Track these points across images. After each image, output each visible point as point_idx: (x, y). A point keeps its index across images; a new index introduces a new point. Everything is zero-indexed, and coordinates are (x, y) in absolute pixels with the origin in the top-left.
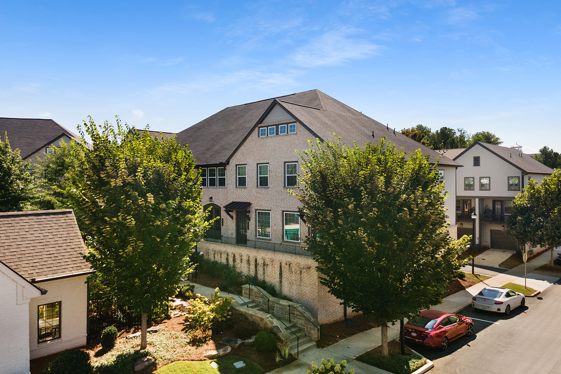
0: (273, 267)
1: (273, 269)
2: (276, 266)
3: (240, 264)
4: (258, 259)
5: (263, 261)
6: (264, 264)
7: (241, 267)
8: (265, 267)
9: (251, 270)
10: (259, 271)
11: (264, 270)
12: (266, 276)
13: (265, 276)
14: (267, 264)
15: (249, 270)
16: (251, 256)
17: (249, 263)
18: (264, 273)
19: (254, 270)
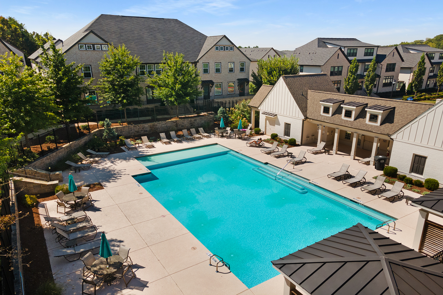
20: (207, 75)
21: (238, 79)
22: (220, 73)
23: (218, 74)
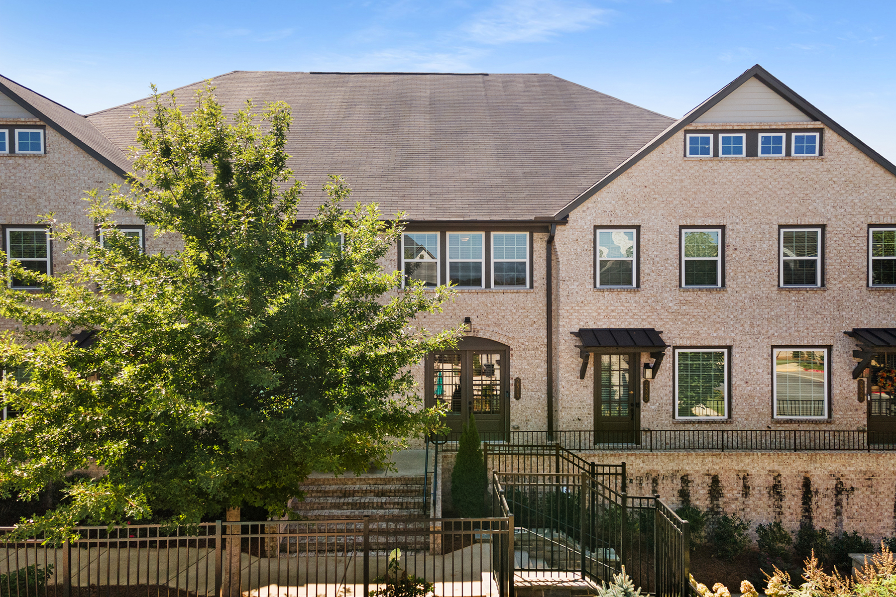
0: (872, 493)
1: (872, 496)
2: (881, 489)
3: (742, 499)
4: (813, 479)
5: (835, 482)
6: (839, 490)
7: (743, 510)
8: (844, 497)
9: (787, 512)
10: (820, 510)
11: (838, 503)
12: (845, 521)
13: (841, 521)
14: (848, 487)
15: (780, 513)
16: (785, 472)
17: (778, 493)
18: (838, 513)
19: (799, 510)
20: (624, 296)
21: (855, 333)
22: (718, 291)
23: (702, 297)
